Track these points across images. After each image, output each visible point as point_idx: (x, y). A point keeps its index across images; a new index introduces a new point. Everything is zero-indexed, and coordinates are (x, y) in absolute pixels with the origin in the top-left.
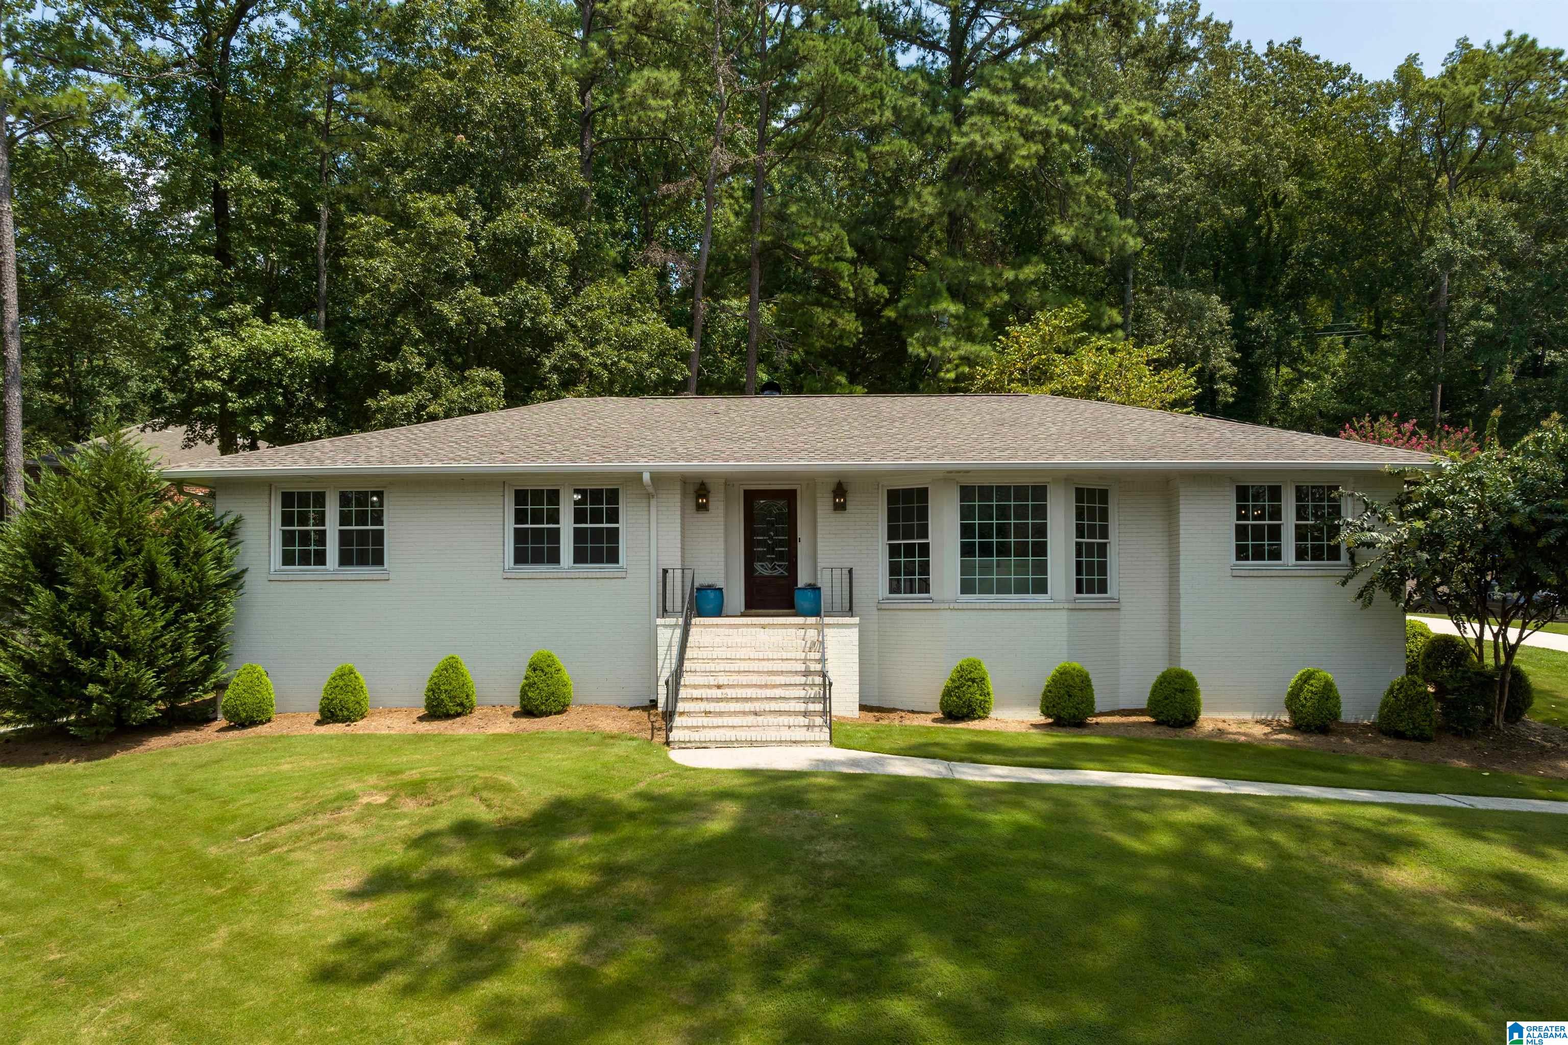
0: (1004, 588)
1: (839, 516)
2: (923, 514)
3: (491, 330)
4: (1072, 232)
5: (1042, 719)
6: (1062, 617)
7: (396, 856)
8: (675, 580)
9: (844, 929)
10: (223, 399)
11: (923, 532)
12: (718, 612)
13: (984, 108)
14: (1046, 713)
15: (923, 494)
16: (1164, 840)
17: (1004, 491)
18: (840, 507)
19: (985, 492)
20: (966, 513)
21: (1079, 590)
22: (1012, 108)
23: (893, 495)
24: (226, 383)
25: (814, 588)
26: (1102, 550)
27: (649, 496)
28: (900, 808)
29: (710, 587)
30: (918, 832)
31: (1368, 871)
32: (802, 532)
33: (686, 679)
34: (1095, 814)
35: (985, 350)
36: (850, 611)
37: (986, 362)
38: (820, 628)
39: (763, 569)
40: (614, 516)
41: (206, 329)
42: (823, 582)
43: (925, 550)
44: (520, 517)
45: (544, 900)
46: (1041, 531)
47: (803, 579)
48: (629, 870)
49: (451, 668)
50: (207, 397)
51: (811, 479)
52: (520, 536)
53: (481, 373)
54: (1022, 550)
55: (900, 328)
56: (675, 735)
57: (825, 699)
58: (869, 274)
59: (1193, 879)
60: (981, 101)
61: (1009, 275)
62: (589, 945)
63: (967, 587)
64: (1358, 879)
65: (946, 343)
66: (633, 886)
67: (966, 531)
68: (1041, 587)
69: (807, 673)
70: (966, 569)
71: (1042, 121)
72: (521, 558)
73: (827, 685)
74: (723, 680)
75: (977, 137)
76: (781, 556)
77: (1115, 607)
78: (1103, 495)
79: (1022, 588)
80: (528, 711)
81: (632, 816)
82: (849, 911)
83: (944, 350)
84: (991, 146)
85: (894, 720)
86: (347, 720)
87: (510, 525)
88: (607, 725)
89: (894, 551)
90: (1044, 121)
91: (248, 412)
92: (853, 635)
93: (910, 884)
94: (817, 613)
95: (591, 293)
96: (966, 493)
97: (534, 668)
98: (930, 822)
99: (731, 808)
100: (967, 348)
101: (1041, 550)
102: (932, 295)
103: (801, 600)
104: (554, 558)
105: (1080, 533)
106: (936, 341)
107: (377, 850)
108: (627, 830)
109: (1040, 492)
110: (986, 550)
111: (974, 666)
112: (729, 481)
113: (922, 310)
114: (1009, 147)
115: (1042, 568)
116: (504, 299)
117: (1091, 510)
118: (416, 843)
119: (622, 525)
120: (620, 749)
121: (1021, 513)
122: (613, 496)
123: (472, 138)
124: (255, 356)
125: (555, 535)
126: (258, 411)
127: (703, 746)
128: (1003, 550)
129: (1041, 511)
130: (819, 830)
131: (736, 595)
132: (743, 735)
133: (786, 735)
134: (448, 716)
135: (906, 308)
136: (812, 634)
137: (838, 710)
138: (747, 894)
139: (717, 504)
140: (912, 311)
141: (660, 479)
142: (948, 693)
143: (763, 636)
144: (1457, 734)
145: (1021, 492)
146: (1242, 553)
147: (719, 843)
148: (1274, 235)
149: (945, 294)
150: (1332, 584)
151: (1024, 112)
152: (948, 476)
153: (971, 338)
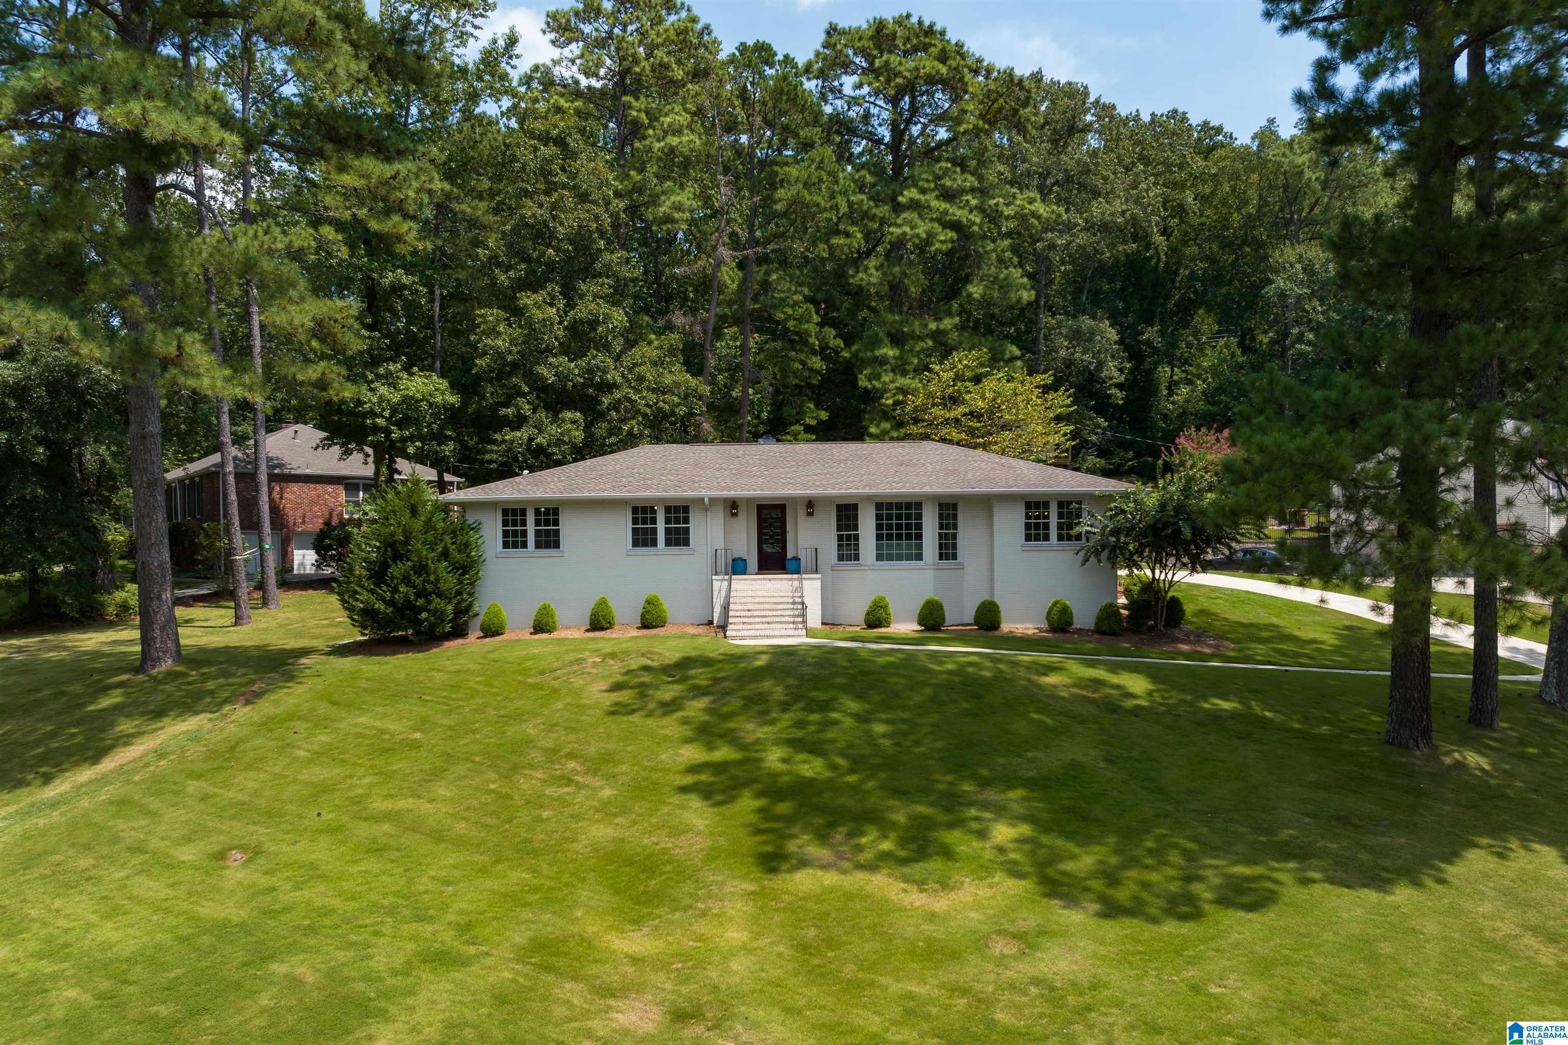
0: (899, 558)
1: (810, 519)
2: (856, 518)
3: (574, 386)
4: (981, 291)
5: (919, 628)
6: (929, 575)
7: (619, 678)
8: (721, 554)
9: (814, 694)
10: (388, 432)
11: (856, 528)
12: (744, 573)
13: (915, 206)
14: (920, 624)
15: (855, 507)
16: (950, 666)
17: (899, 506)
18: (810, 514)
19: (890, 506)
20: (879, 517)
21: (941, 558)
22: (935, 203)
23: (840, 508)
24: (388, 420)
25: (797, 559)
26: (954, 536)
27: (706, 510)
28: (839, 656)
29: (740, 559)
30: (845, 664)
31: (1034, 678)
32: (789, 527)
33: (732, 607)
34: (924, 658)
35: (915, 384)
36: (816, 571)
37: (915, 392)
38: (801, 579)
39: (768, 549)
40: (686, 520)
41: (372, 381)
42: (802, 555)
43: (857, 537)
44: (635, 521)
45: (690, 690)
46: (919, 527)
47: (790, 555)
48: (724, 679)
49: (603, 603)
50: (376, 429)
51: (794, 500)
52: (635, 531)
53: (568, 415)
54: (909, 537)
55: (853, 366)
56: (728, 633)
57: (803, 615)
58: (830, 332)
59: (956, 679)
60: (912, 200)
61: (933, 326)
62: (713, 702)
63: (879, 557)
64: (1029, 680)
65: (886, 378)
66: (726, 684)
67: (879, 527)
68: (919, 557)
69: (794, 603)
70: (879, 547)
71: (958, 213)
72: (636, 544)
73: (804, 608)
74: (750, 607)
75: (907, 229)
76: (777, 541)
77: (961, 567)
78: (955, 506)
79: (909, 558)
80: (646, 625)
81: (720, 661)
82: (815, 688)
83: (885, 383)
84: (918, 236)
85: (841, 628)
86: (549, 631)
87: (630, 526)
88: (691, 630)
89: (840, 538)
90: (959, 213)
91: (404, 440)
92: (818, 584)
93: (841, 680)
94: (798, 572)
95: (637, 353)
96: (879, 506)
97: (648, 602)
98: (850, 661)
99: (765, 657)
100: (902, 381)
101: (919, 537)
102: (876, 343)
103: (789, 565)
104: (654, 543)
105: (941, 528)
106: (878, 377)
107: (610, 676)
108: (719, 666)
109: (919, 505)
110: (889, 537)
111: (882, 599)
112: (749, 500)
113: (869, 354)
114: (930, 235)
115: (920, 547)
116: (582, 363)
117: (948, 515)
118: (626, 673)
119: (691, 525)
120: (702, 640)
121: (908, 517)
122: (686, 509)
123: (558, 250)
124: (407, 400)
125: (654, 531)
126: (411, 439)
127: (743, 638)
128: (899, 537)
129: (919, 516)
130: (802, 662)
131: (753, 563)
132: (763, 633)
133: (784, 632)
134: (602, 629)
135: (857, 351)
136: (796, 583)
137: (810, 624)
138: (775, 685)
139: (742, 514)
140: (861, 355)
141: (713, 500)
142: (868, 614)
143: (769, 584)
144: (1134, 632)
145: (908, 506)
146: (1028, 538)
147: (760, 669)
148: (1162, 265)
149: (886, 341)
150: (1070, 554)
151: (944, 205)
152: (868, 498)
153: (904, 373)
